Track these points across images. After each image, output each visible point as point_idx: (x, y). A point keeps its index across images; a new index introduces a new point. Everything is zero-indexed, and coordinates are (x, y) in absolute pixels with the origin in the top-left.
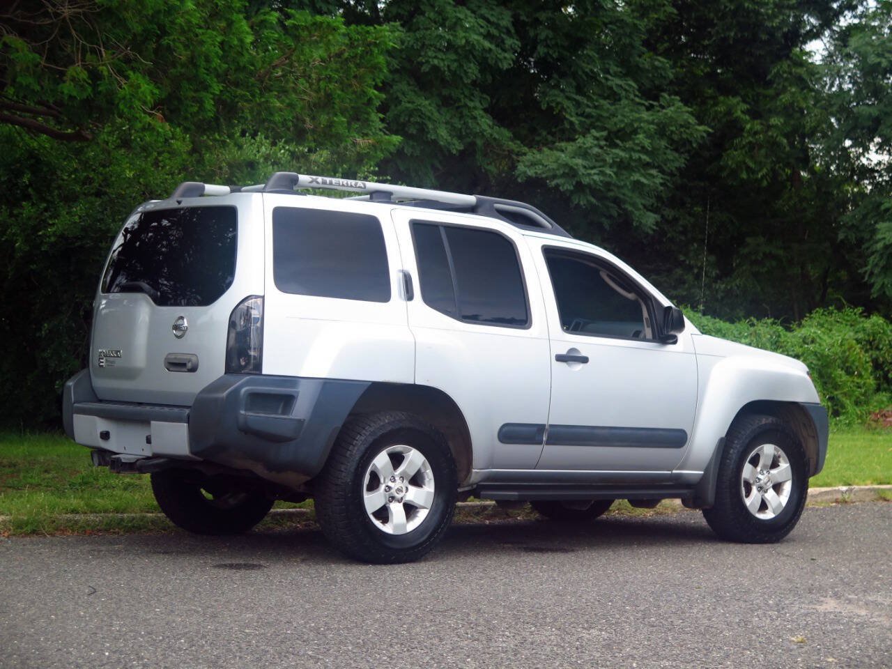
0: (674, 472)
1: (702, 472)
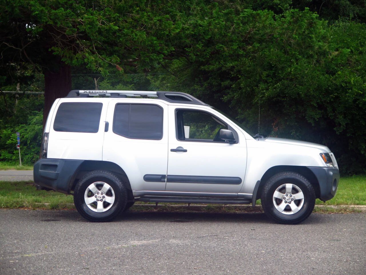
0: (239, 194)
1: (252, 194)
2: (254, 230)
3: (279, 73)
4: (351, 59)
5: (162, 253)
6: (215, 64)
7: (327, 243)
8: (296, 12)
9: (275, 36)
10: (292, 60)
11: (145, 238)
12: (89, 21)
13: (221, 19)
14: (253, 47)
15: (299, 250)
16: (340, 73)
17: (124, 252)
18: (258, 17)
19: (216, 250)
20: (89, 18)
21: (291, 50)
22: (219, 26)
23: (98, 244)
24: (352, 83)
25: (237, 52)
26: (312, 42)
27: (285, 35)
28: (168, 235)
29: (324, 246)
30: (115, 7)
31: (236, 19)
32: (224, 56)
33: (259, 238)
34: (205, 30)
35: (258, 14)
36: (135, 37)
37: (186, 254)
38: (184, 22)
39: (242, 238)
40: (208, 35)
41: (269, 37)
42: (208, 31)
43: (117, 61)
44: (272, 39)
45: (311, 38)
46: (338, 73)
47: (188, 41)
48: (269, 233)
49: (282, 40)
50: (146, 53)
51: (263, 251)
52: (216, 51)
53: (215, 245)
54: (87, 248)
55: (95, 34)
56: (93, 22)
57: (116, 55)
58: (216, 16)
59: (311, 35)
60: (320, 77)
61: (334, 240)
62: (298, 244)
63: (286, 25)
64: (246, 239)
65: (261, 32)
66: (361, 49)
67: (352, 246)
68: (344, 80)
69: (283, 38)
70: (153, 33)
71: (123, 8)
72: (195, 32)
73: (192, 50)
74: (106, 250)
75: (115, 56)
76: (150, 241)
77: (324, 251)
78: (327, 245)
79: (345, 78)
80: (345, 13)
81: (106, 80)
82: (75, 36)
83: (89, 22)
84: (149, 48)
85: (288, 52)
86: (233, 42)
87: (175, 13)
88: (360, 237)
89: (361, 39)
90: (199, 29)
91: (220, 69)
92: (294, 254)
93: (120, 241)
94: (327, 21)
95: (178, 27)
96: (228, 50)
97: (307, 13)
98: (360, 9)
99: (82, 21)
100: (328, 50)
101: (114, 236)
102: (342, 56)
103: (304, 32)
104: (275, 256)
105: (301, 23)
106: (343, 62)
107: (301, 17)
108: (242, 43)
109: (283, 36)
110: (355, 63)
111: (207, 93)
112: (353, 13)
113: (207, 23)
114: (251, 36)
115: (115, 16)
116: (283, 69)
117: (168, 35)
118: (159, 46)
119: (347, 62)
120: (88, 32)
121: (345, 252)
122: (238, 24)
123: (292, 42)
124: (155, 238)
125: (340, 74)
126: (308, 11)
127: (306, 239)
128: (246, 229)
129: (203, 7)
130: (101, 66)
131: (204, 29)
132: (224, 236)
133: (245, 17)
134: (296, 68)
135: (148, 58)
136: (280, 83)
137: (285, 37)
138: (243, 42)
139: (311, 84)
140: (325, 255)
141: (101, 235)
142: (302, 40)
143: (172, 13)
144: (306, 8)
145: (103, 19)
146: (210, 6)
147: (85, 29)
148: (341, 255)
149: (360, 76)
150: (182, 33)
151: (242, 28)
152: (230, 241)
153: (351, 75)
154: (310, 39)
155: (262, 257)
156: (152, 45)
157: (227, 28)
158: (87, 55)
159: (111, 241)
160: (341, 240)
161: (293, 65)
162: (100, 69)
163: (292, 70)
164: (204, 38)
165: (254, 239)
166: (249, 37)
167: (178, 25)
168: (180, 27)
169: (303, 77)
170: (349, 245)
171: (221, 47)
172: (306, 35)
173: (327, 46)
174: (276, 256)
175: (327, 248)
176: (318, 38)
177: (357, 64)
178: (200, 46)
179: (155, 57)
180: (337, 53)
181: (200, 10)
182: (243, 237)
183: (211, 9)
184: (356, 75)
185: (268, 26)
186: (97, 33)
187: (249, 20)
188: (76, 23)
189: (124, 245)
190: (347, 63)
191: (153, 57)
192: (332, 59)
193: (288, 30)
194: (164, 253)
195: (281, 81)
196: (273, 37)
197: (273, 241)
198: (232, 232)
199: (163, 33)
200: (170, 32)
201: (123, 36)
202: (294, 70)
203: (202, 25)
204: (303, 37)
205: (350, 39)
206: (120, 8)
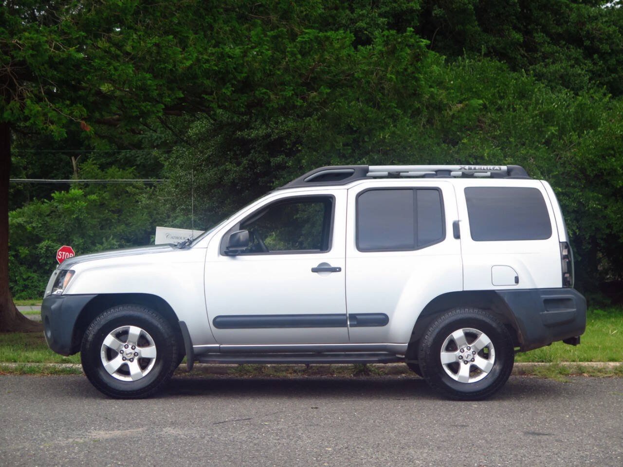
2: (317, 408)
3: (365, 142)
4: (484, 119)
5: (144, 455)
6: (260, 127)
7: (444, 431)
8: (393, 35)
9: (356, 75)
10: (386, 121)
11: (120, 426)
12: (31, 43)
13: (264, 46)
14: (319, 94)
15: (395, 445)
16: (465, 141)
17: (76, 454)
18: (327, 43)
19: (245, 446)
20: (32, 39)
21: (383, 100)
22: (261, 57)
23: (31, 438)
24: (486, 158)
25: (291, 101)
26: (418, 87)
27: (373, 74)
28: (163, 418)
29: (438, 437)
30: (79, 20)
31: (290, 47)
32: (270, 109)
33: (325, 424)
34: (237, 63)
35: (327, 38)
36: (113, 72)
37: (188, 457)
38: (201, 49)
39: (294, 424)
40: (242, 73)
41: (348, 78)
42: (243, 65)
43: (82, 115)
44: (352, 82)
45: (417, 80)
46: (462, 141)
47: (207, 82)
48: (342, 413)
49: (368, 82)
50: (133, 101)
51: (330, 448)
52: (256, 101)
53: (244, 438)
54: (8, 446)
55: (43, 67)
56: (39, 44)
57: (81, 104)
58: (256, 41)
59: (416, 75)
60: (434, 149)
61: (456, 426)
62: (392, 435)
63: (375, 59)
64: (301, 425)
65: (332, 68)
66: (500, 102)
67: (488, 436)
68: (472, 154)
69: (369, 79)
70: (146, 67)
71: (92, 22)
72: (219, 66)
73: (214, 99)
74: (42, 450)
75: (79, 105)
76: (127, 431)
77: (439, 448)
78: (444, 434)
79: (474, 150)
80: (474, 45)
81: (91, 160)
82: (9, 70)
83: (32, 46)
84: (138, 92)
85: (378, 104)
86: (285, 85)
87: (185, 35)
88: (502, 421)
89: (500, 86)
90: (227, 63)
91: (268, 136)
92: (385, 454)
93: (74, 431)
94: (444, 57)
95: (190, 56)
96: (276, 98)
97: (411, 37)
98: (498, 40)
99: (19, 44)
100: (445, 102)
101: (65, 422)
102: (468, 110)
103: (406, 70)
104: (350, 457)
105: (401, 53)
106: (470, 123)
107: (399, 43)
108: (301, 88)
109: (371, 76)
110: (490, 125)
111: (246, 177)
112: (487, 46)
113: (241, 52)
114: (315, 75)
115: (78, 36)
116: (370, 133)
117: (171, 70)
118: (156, 90)
119: (477, 123)
120: (30, 63)
121: (476, 449)
122: (293, 54)
123: (385, 86)
124: (138, 426)
125: (466, 143)
126: (411, 33)
127: (407, 425)
128: (302, 406)
129: (235, 27)
130: (52, 123)
131: (235, 62)
132: (262, 421)
133: (305, 42)
134: (394, 133)
135: (137, 110)
136: (366, 159)
137: (373, 77)
138: (303, 85)
139: (419, 159)
140: (441, 455)
141: (41, 421)
142: (402, 83)
143: (181, 35)
144: (409, 29)
145: (57, 41)
146: (247, 25)
147: (24, 57)
148: (470, 455)
149: (498, 146)
150: (197, 67)
151: (300, 61)
152: (272, 430)
153: (484, 145)
154: (416, 82)
155: (326, 459)
156: (144, 88)
157: (274, 61)
158: (28, 102)
159: (56, 431)
160: (468, 426)
161: (389, 129)
162: (52, 127)
163: (387, 136)
164: (235, 78)
165: (315, 425)
166: (312, 78)
167: (188, 54)
168: (192, 56)
169: (405, 149)
170: (482, 434)
171: (265, 93)
172: (408, 75)
173: (444, 94)
174: (352, 457)
175: (443, 441)
176: (428, 81)
177: (494, 127)
178: (227, 91)
179: (149, 107)
180: (460, 106)
181: (230, 30)
182: (296, 421)
183: (249, 30)
184: (492, 144)
185: (345, 58)
186: (46, 66)
187: (311, 49)
188: (9, 47)
189: (78, 440)
190: (477, 126)
191: (145, 107)
192: (453, 116)
193: (379, 65)
194: (149, 454)
195: (368, 155)
196: (353, 77)
197: (350, 429)
198: (277, 412)
199: (163, 66)
200: (175, 66)
201: (92, 71)
202: (389, 136)
203: (232, 55)
204: (404, 78)
205: (482, 86)
206: (88, 22)
